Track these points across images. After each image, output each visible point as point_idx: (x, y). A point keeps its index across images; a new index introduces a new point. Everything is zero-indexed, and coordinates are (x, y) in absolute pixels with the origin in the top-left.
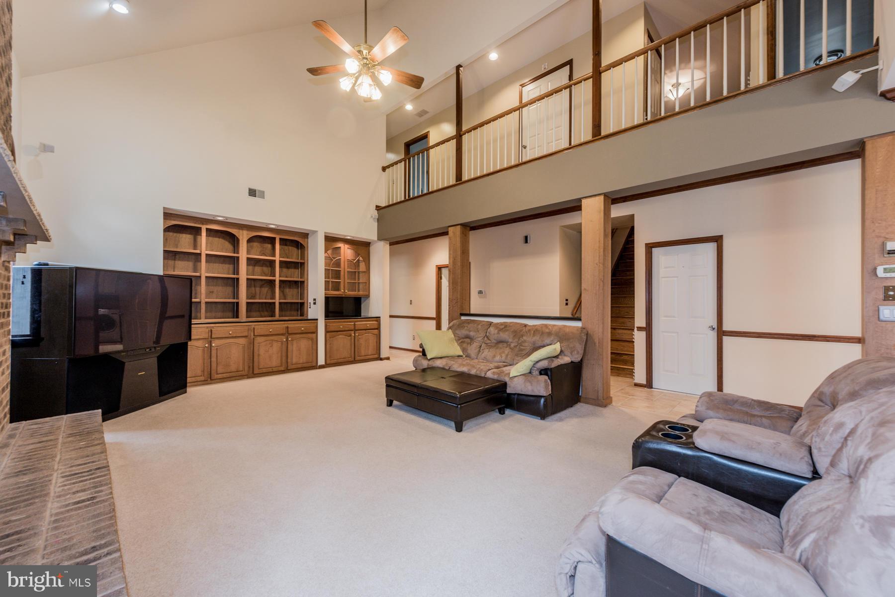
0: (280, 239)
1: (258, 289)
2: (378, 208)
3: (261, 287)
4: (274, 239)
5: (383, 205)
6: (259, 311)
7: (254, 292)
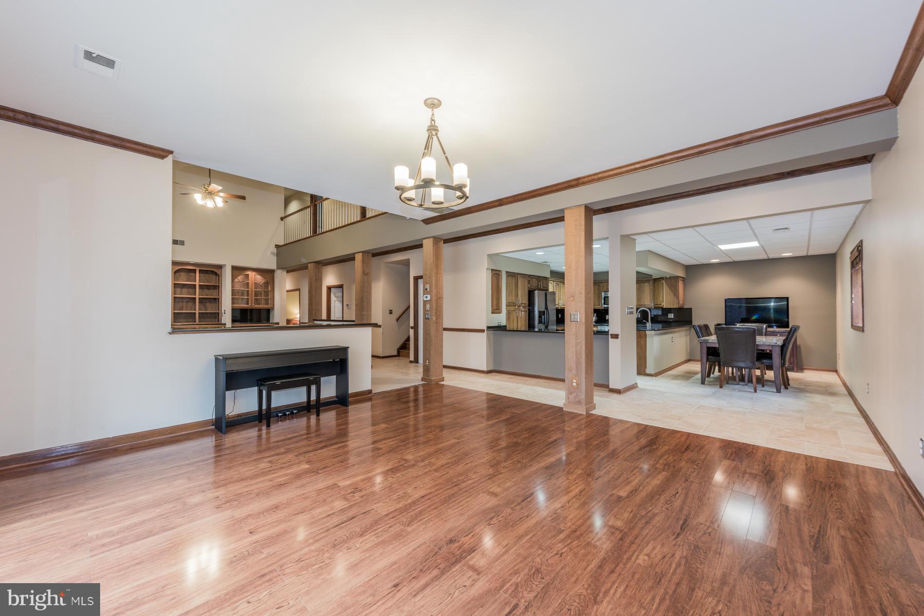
0: (200, 270)
1: (185, 304)
2: (277, 246)
3: (187, 302)
4: (195, 270)
5: (282, 243)
6: (185, 318)
7: (182, 305)
